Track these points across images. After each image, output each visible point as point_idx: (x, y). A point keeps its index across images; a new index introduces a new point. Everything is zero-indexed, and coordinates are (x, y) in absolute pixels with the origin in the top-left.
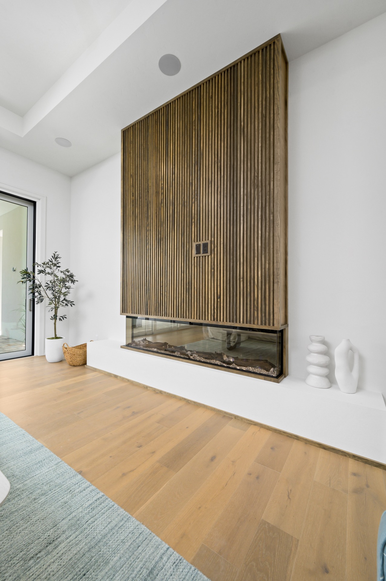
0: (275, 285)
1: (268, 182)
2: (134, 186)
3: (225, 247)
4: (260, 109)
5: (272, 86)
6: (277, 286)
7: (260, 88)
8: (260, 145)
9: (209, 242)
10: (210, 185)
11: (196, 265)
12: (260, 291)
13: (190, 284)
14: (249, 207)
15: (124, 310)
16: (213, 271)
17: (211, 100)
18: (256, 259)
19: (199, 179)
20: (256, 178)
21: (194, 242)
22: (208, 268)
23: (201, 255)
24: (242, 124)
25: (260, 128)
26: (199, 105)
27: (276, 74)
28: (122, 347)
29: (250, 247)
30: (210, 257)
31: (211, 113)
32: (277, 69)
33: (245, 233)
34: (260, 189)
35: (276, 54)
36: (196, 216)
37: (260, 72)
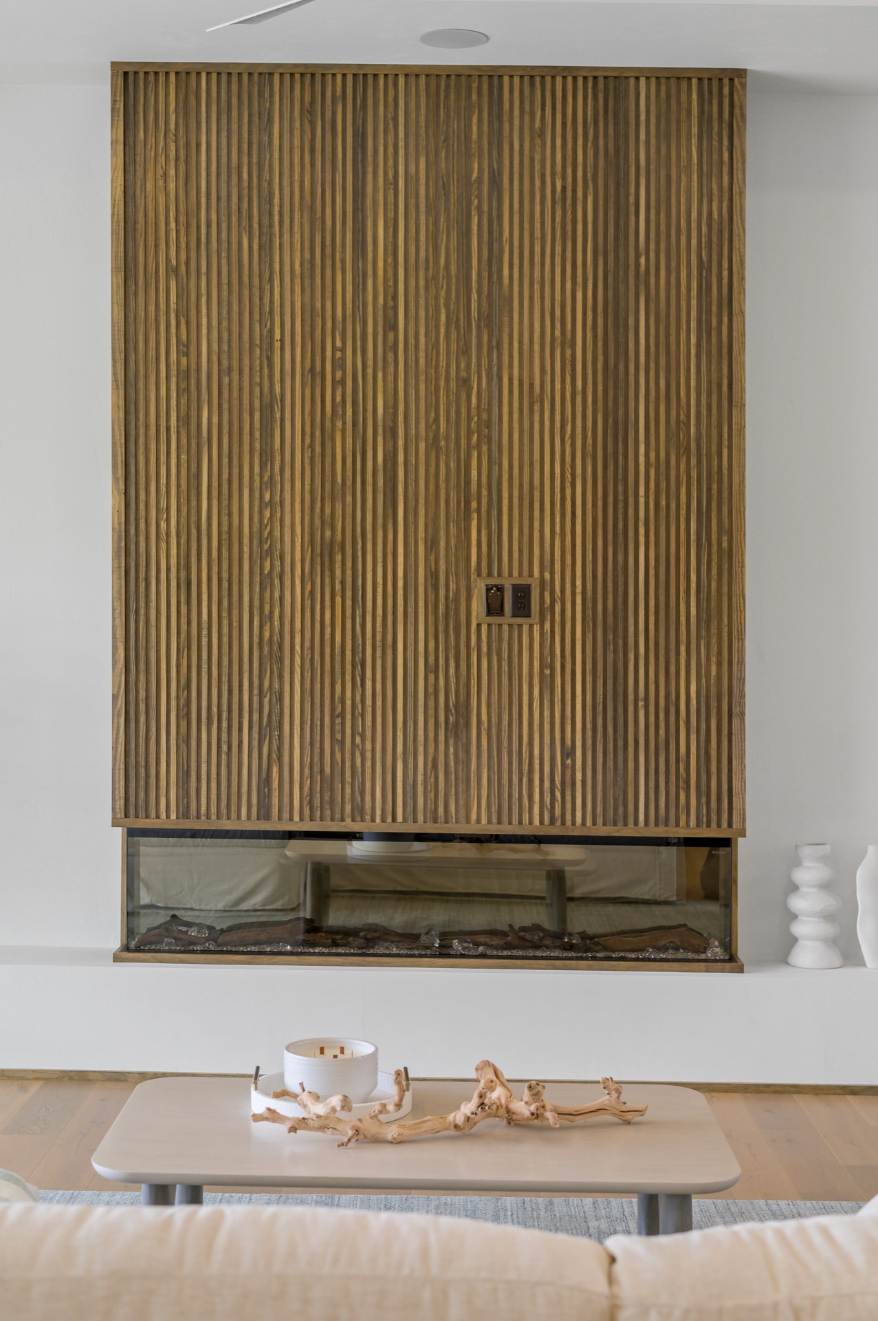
0: (735, 722)
1: (714, 448)
3: (589, 605)
4: (694, 242)
5: (726, 195)
6: (741, 723)
7: (695, 186)
8: (693, 340)
9: (534, 582)
11: (484, 649)
12: (693, 737)
13: (461, 709)
14: (663, 503)
16: (547, 672)
17: (538, 141)
18: (683, 648)
20: (683, 428)
21: (479, 575)
22: (531, 663)
23: (507, 619)
24: (643, 260)
25: (694, 293)
26: (497, 138)
27: (737, 170)
29: (665, 612)
30: (536, 628)
32: (739, 157)
33: (652, 572)
34: (693, 461)
35: (737, 118)
36: (484, 492)
37: (694, 141)
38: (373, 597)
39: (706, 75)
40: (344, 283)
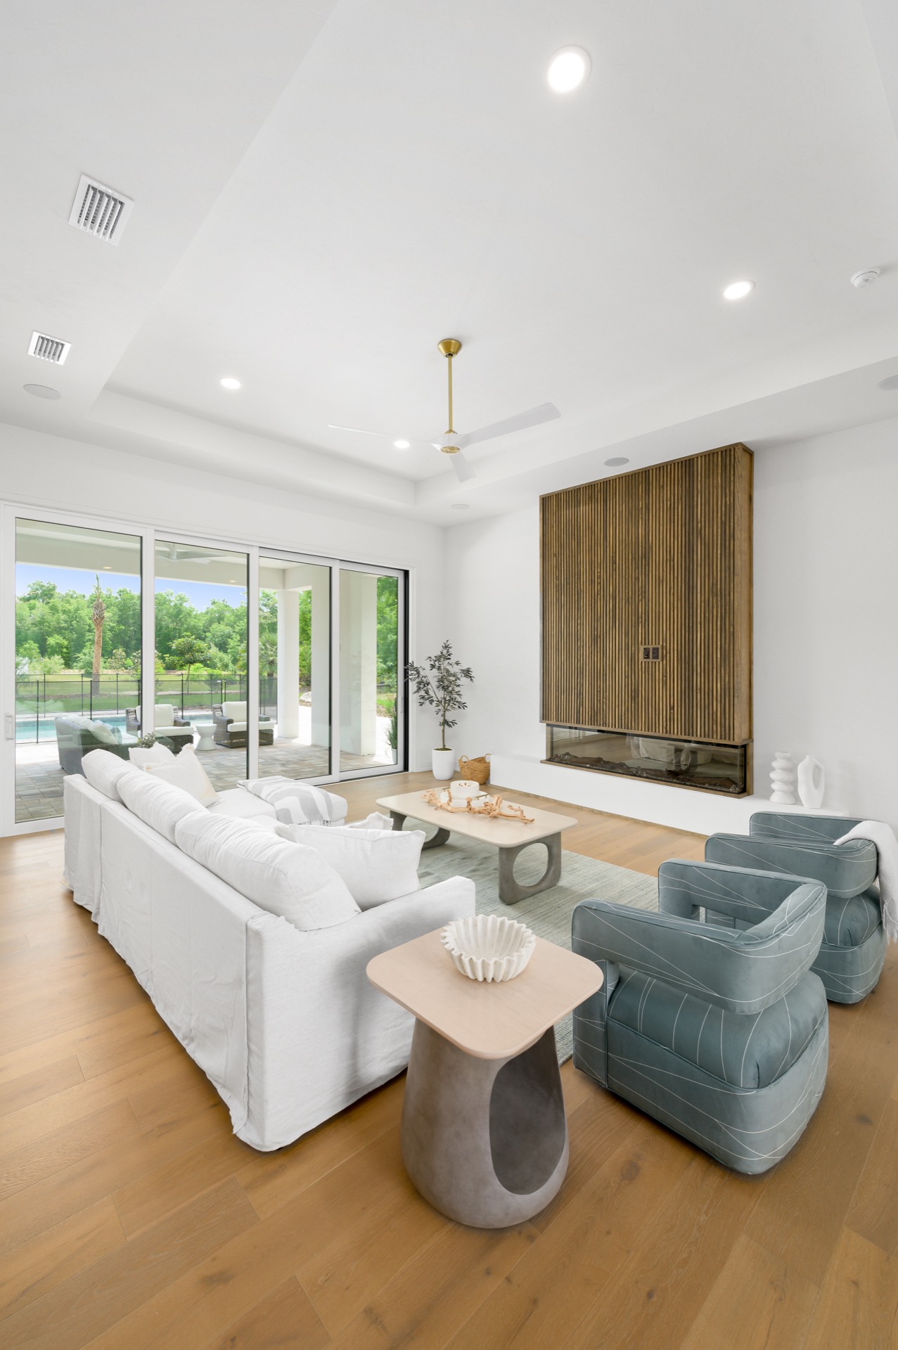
0: (736, 699)
1: (727, 593)
2: (558, 567)
3: (679, 654)
4: (719, 514)
5: (732, 494)
7: (720, 492)
8: (719, 552)
9: (660, 647)
10: (661, 584)
11: (643, 670)
12: (719, 704)
13: (636, 691)
14: (707, 615)
15: (545, 716)
16: (665, 679)
17: (662, 490)
18: (715, 671)
19: (647, 575)
20: (715, 586)
21: (642, 645)
22: (659, 675)
23: (651, 660)
24: (699, 525)
25: (719, 534)
26: (647, 492)
28: (542, 762)
29: (708, 657)
30: (661, 663)
31: (661, 505)
33: (703, 642)
34: (719, 598)
36: (643, 616)
37: (719, 475)
38: (609, 653)
39: (724, 449)
40: (600, 551)
